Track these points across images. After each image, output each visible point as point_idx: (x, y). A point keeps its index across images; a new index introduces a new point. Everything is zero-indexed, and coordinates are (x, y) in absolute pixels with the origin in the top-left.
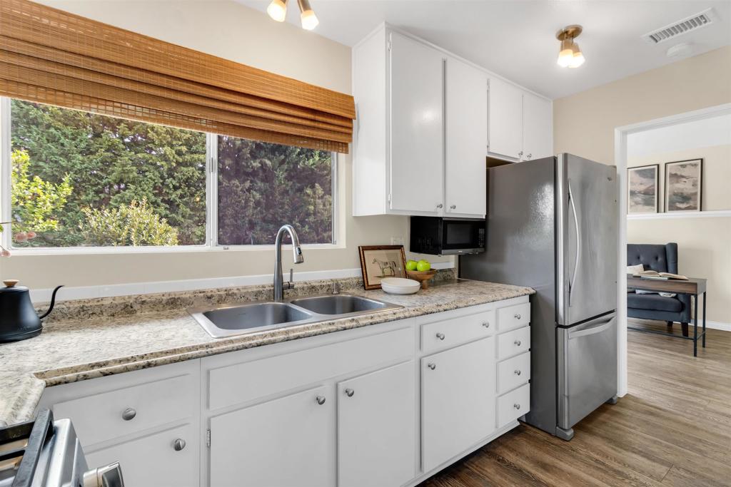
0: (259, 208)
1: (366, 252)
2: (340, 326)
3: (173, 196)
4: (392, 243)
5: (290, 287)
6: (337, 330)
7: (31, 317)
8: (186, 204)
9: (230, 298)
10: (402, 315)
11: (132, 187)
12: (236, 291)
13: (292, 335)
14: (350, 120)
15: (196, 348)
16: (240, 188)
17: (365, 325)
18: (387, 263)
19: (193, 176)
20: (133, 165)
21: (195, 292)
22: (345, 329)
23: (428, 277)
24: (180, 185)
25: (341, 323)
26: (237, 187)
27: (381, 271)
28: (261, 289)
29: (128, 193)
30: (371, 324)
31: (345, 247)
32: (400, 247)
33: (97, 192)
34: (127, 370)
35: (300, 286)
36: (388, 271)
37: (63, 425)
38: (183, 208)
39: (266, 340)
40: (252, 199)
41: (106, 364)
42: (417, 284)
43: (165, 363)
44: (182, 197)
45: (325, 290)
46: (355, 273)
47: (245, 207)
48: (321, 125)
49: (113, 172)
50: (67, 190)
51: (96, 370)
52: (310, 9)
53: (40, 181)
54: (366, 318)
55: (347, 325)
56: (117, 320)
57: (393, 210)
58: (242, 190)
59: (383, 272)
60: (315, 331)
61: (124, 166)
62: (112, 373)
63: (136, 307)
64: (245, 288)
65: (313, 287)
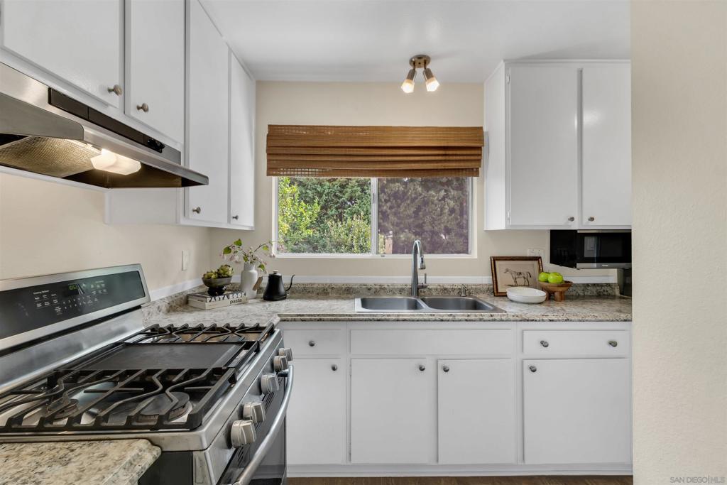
0: (453, 215)
1: (497, 263)
2: (438, 318)
3: (385, 208)
4: (529, 254)
5: (423, 287)
6: (435, 320)
7: (282, 290)
8: (395, 214)
9: (382, 291)
10: (498, 318)
11: (358, 201)
12: (386, 286)
13: (401, 318)
14: (479, 148)
15: (344, 315)
16: (436, 198)
17: (460, 321)
18: (520, 273)
19: (399, 190)
20: (358, 186)
21: (361, 285)
22: (442, 320)
23: (561, 289)
24: (390, 199)
25: (440, 316)
26: (434, 196)
27: (513, 281)
28: (404, 287)
29: (356, 206)
30: (466, 320)
31: (476, 257)
32: (537, 259)
33: (337, 208)
34: (311, 320)
35: (435, 287)
36: (521, 281)
37: (277, 331)
38: (392, 218)
39: (383, 318)
40: (446, 207)
41: (303, 315)
42: (543, 294)
43: (327, 320)
44: (391, 208)
45: (456, 292)
46: (486, 280)
47: (441, 215)
48: (451, 158)
49: (347, 192)
50: (317, 208)
51: (299, 317)
52: (432, 76)
53: (304, 204)
54: (463, 315)
55: (445, 318)
56: (319, 297)
57: (512, 226)
58: (437, 199)
59: (515, 282)
60: (417, 318)
61: (353, 187)
62: (305, 321)
63: (329, 290)
64: (393, 285)
65: (445, 289)
